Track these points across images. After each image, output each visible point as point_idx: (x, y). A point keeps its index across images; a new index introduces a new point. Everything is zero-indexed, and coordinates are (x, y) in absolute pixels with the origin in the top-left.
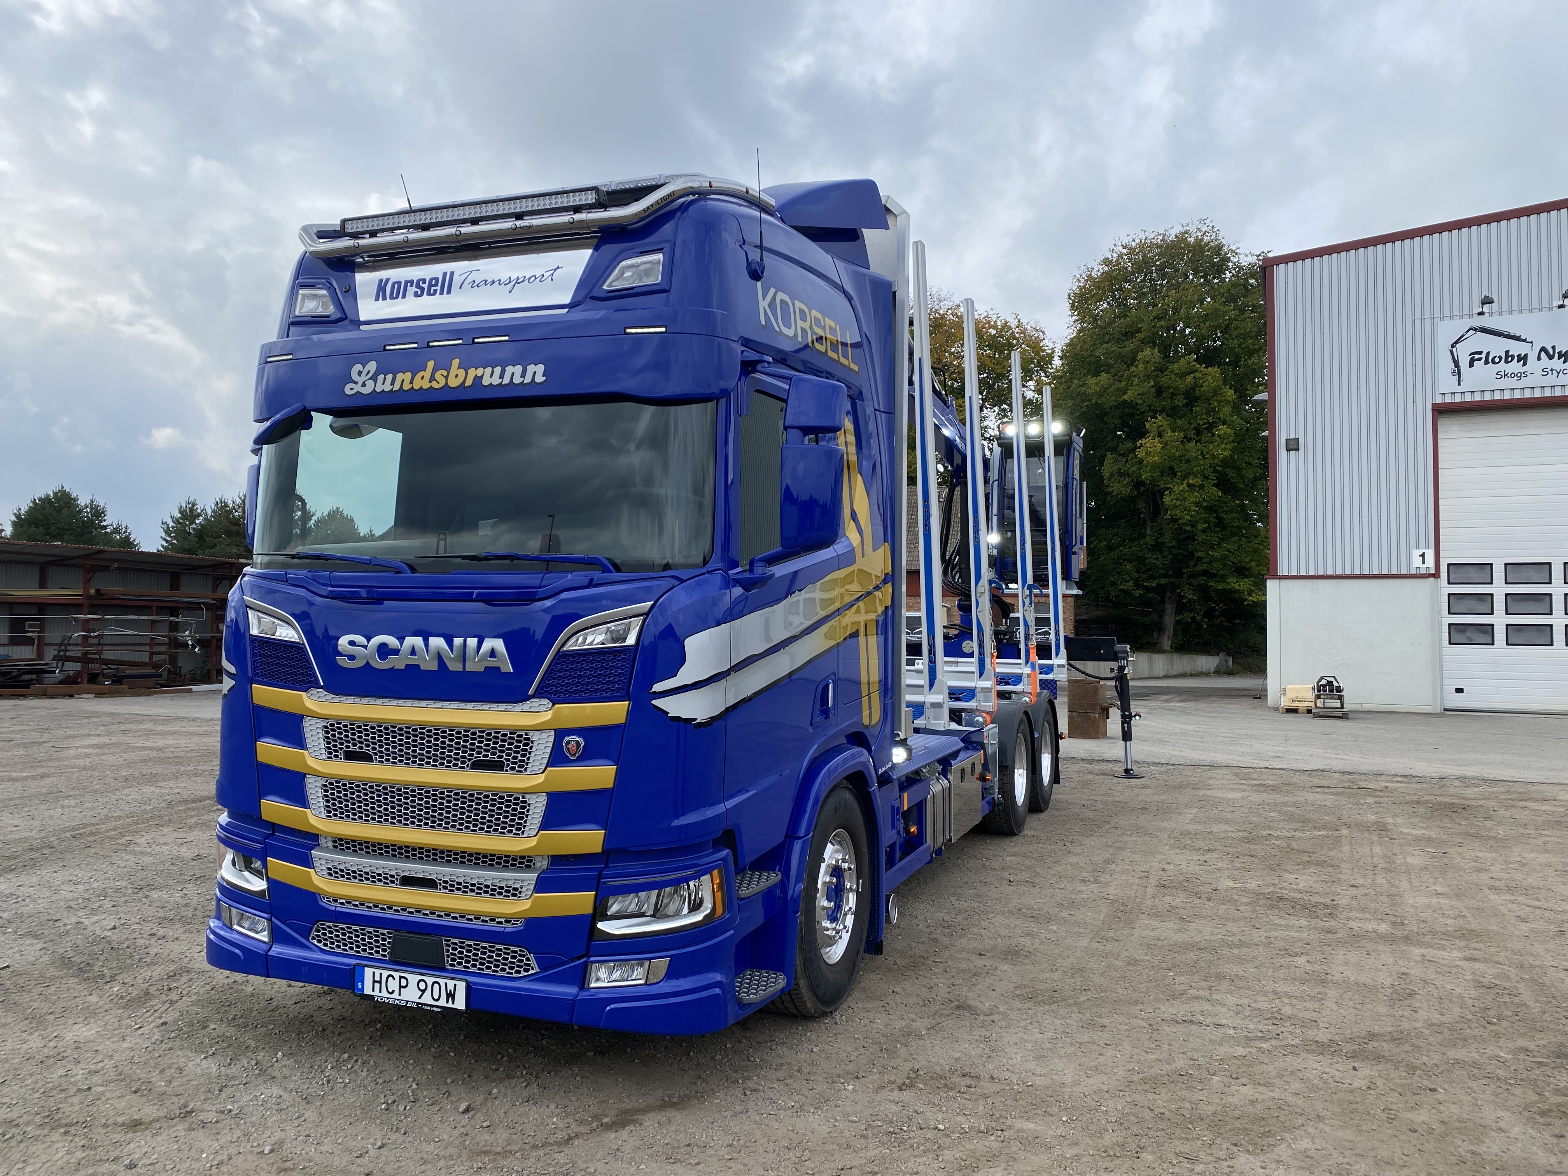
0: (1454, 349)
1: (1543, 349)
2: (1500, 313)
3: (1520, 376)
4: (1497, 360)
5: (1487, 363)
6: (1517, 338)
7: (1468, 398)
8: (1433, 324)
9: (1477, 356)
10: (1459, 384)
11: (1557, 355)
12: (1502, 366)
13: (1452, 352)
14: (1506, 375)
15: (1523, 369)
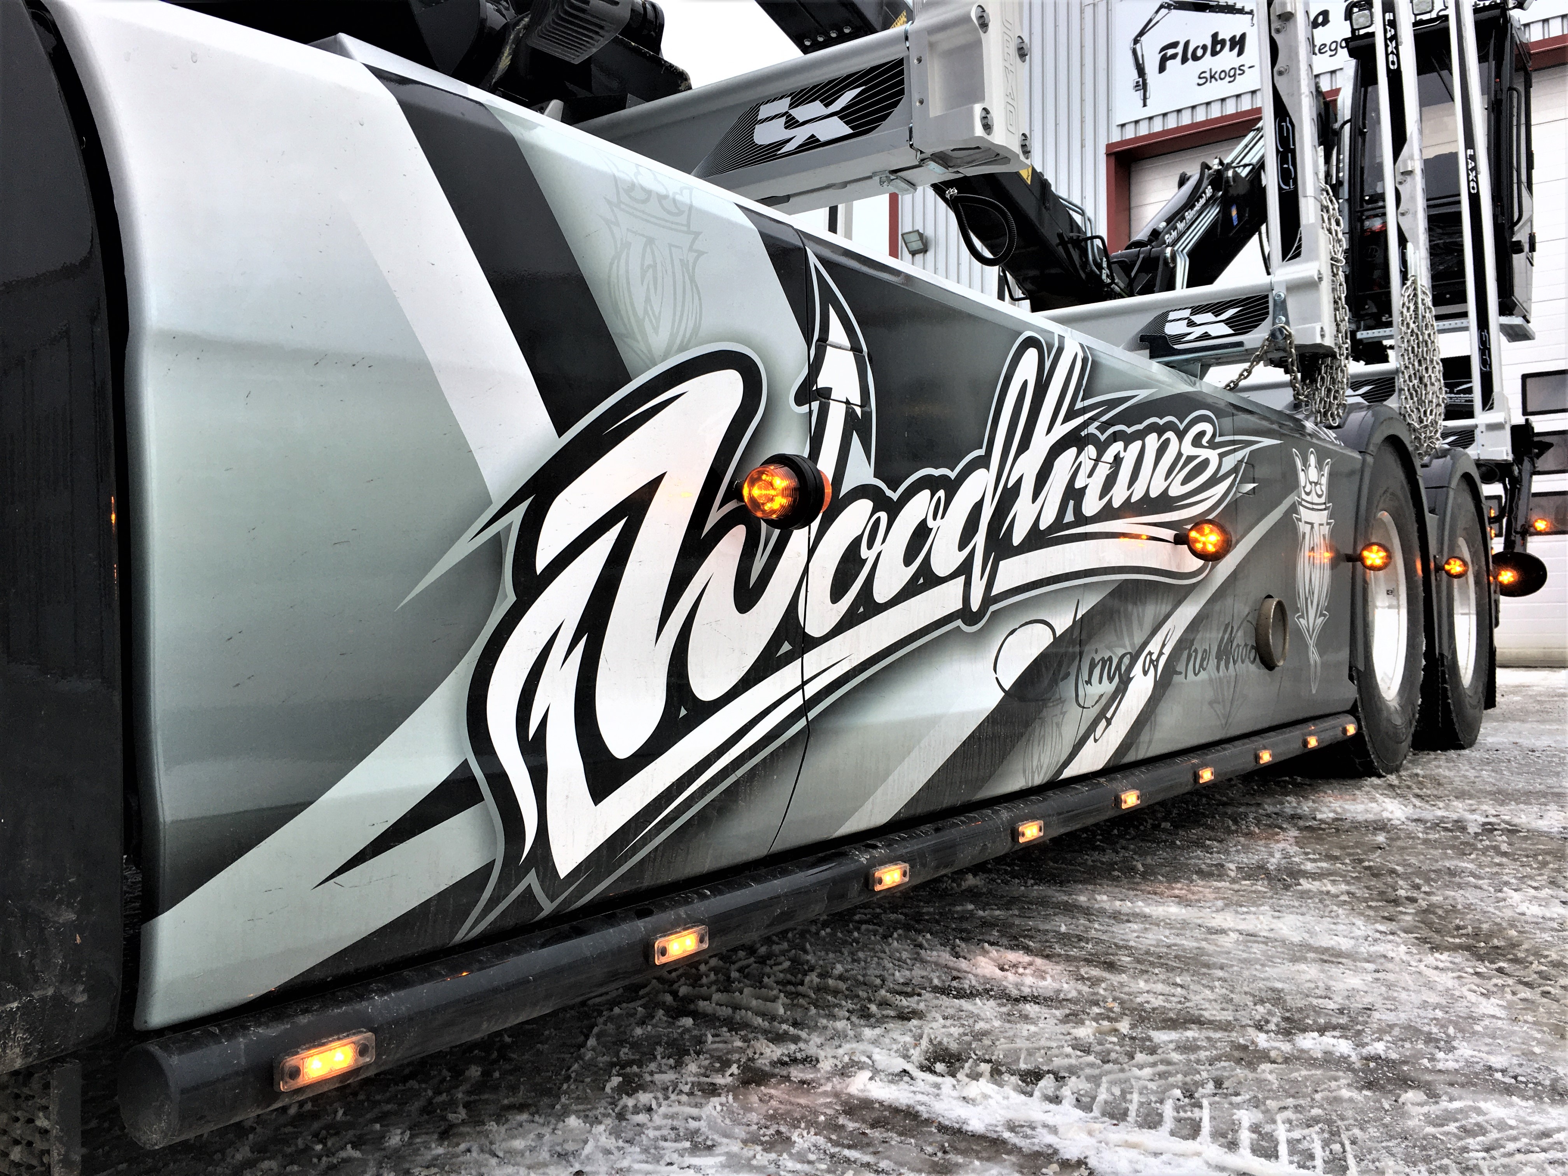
0: (1138, 46)
3: (1233, 74)
4: (1200, 52)
5: (1184, 60)
6: (1231, 9)
7: (1158, 126)
8: (1108, 10)
9: (1170, 52)
10: (1145, 105)
12: (1208, 63)
13: (1134, 52)
14: (1213, 77)
15: (1238, 62)
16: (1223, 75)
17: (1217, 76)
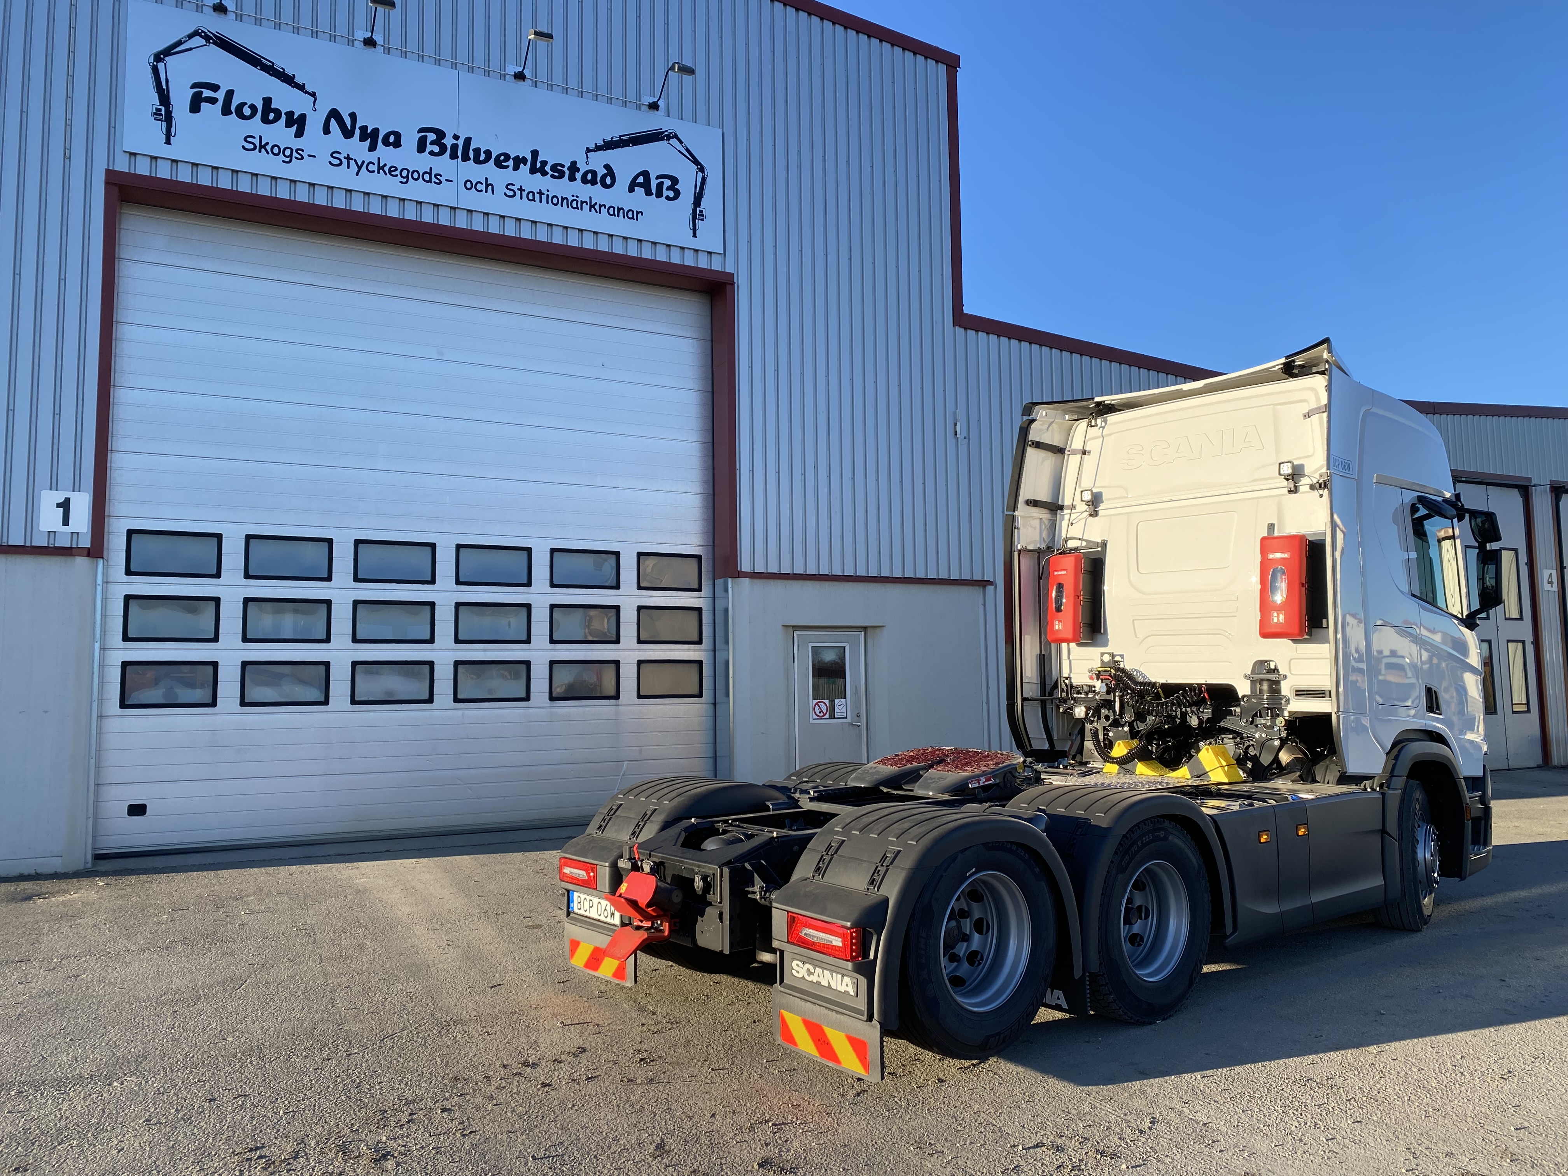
0: (161, 66)
1: (334, 114)
2: (258, 22)
3: (291, 155)
4: (247, 111)
5: (226, 111)
6: (288, 80)
7: (184, 175)
9: (207, 93)
10: (168, 142)
11: (357, 132)
12: (255, 126)
13: (155, 70)
14: (263, 147)
15: (296, 143)
16: (276, 150)
17: (268, 148)
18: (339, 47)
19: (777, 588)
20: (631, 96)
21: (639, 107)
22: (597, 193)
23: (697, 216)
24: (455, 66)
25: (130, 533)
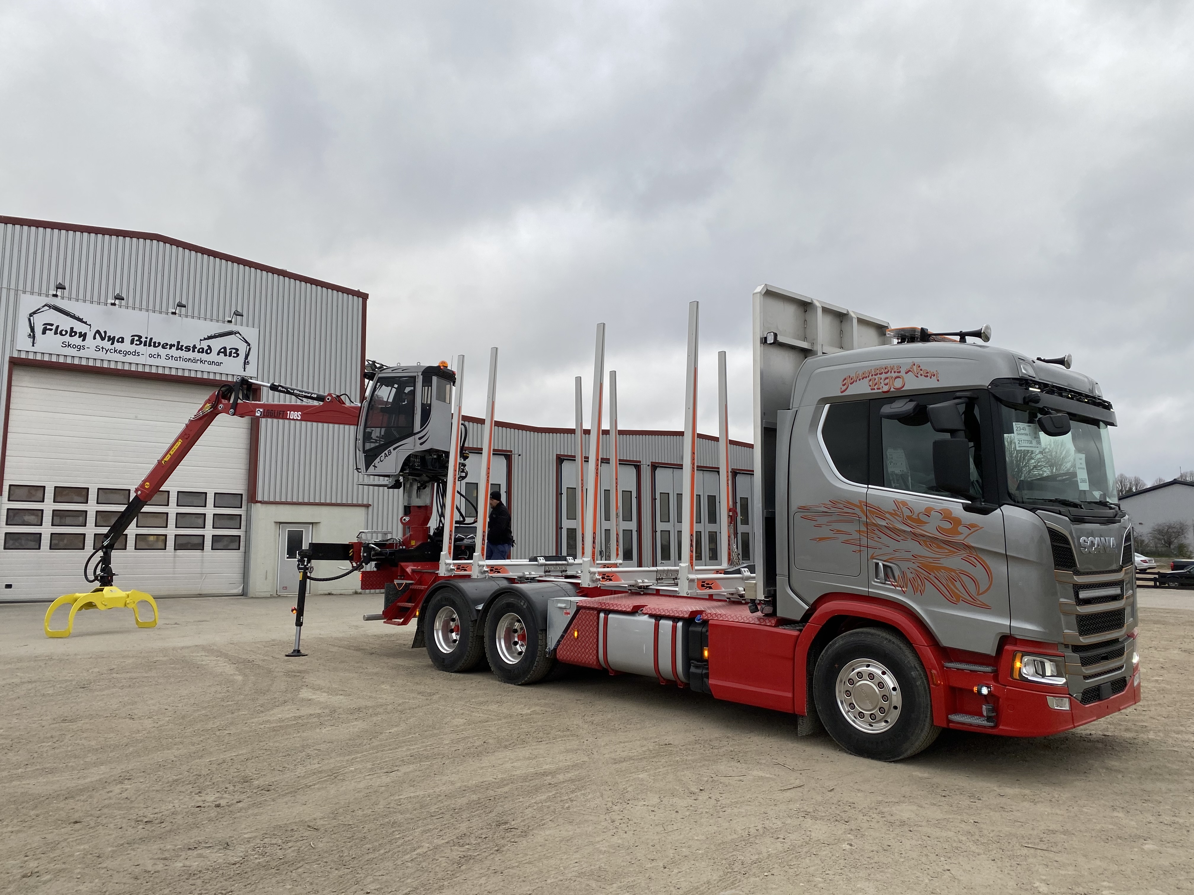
0: (32, 318)
1: (98, 332)
2: (70, 299)
3: (80, 348)
4: (64, 333)
5: (56, 333)
6: (80, 320)
7: (39, 357)
8: (16, 295)
9: (48, 327)
10: (33, 346)
11: (107, 338)
12: (67, 338)
13: (29, 320)
14: (69, 345)
15: (82, 344)
18: (102, 307)
19: (273, 508)
20: (221, 318)
21: (224, 322)
22: (204, 356)
23: (246, 363)
24: (147, 310)
25: (10, 485)
